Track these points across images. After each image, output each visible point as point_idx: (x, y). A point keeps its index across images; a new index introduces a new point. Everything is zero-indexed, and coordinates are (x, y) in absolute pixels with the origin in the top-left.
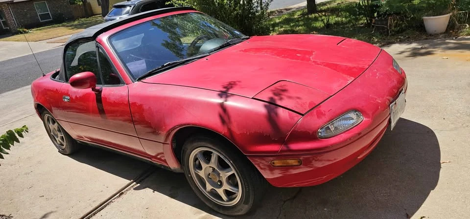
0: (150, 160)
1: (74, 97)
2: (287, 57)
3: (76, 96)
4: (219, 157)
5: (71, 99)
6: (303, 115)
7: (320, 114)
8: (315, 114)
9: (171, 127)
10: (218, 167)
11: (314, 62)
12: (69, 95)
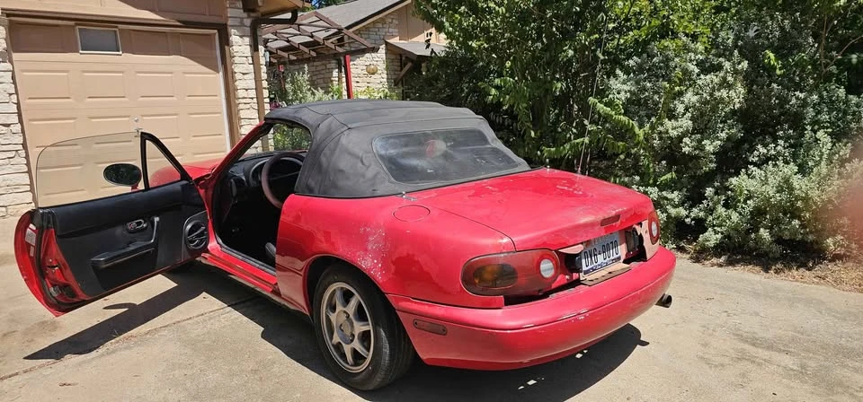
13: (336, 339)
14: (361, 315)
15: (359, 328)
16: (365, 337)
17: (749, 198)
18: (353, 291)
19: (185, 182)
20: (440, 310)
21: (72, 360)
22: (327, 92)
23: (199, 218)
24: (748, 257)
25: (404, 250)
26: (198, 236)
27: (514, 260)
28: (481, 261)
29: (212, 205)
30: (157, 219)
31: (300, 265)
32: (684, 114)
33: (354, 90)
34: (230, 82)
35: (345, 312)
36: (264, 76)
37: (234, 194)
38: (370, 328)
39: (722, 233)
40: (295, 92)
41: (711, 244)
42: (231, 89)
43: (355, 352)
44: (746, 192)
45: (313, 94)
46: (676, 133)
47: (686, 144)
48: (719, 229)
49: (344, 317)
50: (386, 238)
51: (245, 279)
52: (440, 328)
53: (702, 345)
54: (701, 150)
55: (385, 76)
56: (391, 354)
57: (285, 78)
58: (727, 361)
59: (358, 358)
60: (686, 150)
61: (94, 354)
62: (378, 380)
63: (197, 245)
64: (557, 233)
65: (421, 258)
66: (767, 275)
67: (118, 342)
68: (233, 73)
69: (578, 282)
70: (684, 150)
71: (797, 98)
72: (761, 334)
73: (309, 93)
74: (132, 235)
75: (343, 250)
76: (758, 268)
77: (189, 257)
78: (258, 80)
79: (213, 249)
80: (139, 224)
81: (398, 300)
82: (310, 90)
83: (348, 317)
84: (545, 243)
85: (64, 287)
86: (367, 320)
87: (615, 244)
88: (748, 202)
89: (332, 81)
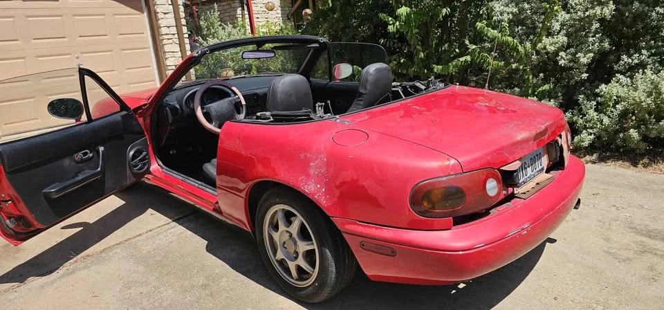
13: (280, 255)
14: (304, 235)
15: (303, 247)
16: (309, 255)
17: (617, 103)
18: (296, 212)
19: (124, 113)
20: (388, 233)
21: (34, 282)
22: (234, 27)
23: (140, 144)
24: (617, 154)
25: (347, 175)
26: (141, 160)
27: (462, 181)
28: (429, 184)
29: (151, 132)
30: (101, 149)
31: (242, 186)
32: (560, 31)
33: (256, 25)
34: (154, 21)
35: (287, 232)
36: (182, 15)
37: (170, 121)
38: (315, 247)
39: (595, 134)
40: (209, 29)
41: (586, 144)
42: (156, 28)
43: (299, 268)
44: (615, 98)
45: (224, 29)
46: (553, 49)
47: (562, 58)
48: (591, 131)
49: (287, 236)
50: (328, 164)
51: (183, 196)
52: (389, 250)
53: (605, 239)
54: (575, 62)
55: (279, 12)
56: (337, 272)
57: (199, 17)
58: (631, 255)
59: (302, 273)
60: (562, 62)
61: (55, 275)
62: (324, 295)
63: (140, 169)
64: (499, 151)
65: (366, 183)
66: (638, 169)
67: (76, 262)
68: (156, 13)
69: (512, 197)
70: (560, 63)
71: (657, 13)
72: (653, 226)
73: (220, 28)
74: (81, 165)
75: (284, 175)
76: (627, 164)
77: (134, 180)
78: (177, 18)
79: (155, 171)
80: (85, 154)
81: (343, 224)
82: (220, 25)
83: (291, 236)
84: (489, 163)
85: (20, 219)
86: (312, 240)
87: (539, 156)
88: (617, 106)
89: (237, 18)
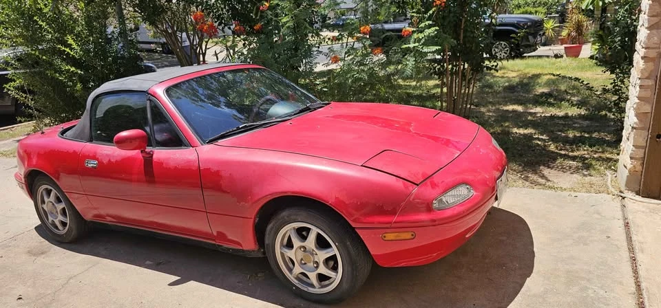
0: (214, 242)
1: (105, 161)
2: (385, 127)
3: (110, 160)
4: (318, 234)
5: (100, 163)
6: (417, 185)
7: (434, 185)
8: (429, 184)
9: (260, 197)
10: (316, 247)
11: (415, 133)
12: (97, 159)
